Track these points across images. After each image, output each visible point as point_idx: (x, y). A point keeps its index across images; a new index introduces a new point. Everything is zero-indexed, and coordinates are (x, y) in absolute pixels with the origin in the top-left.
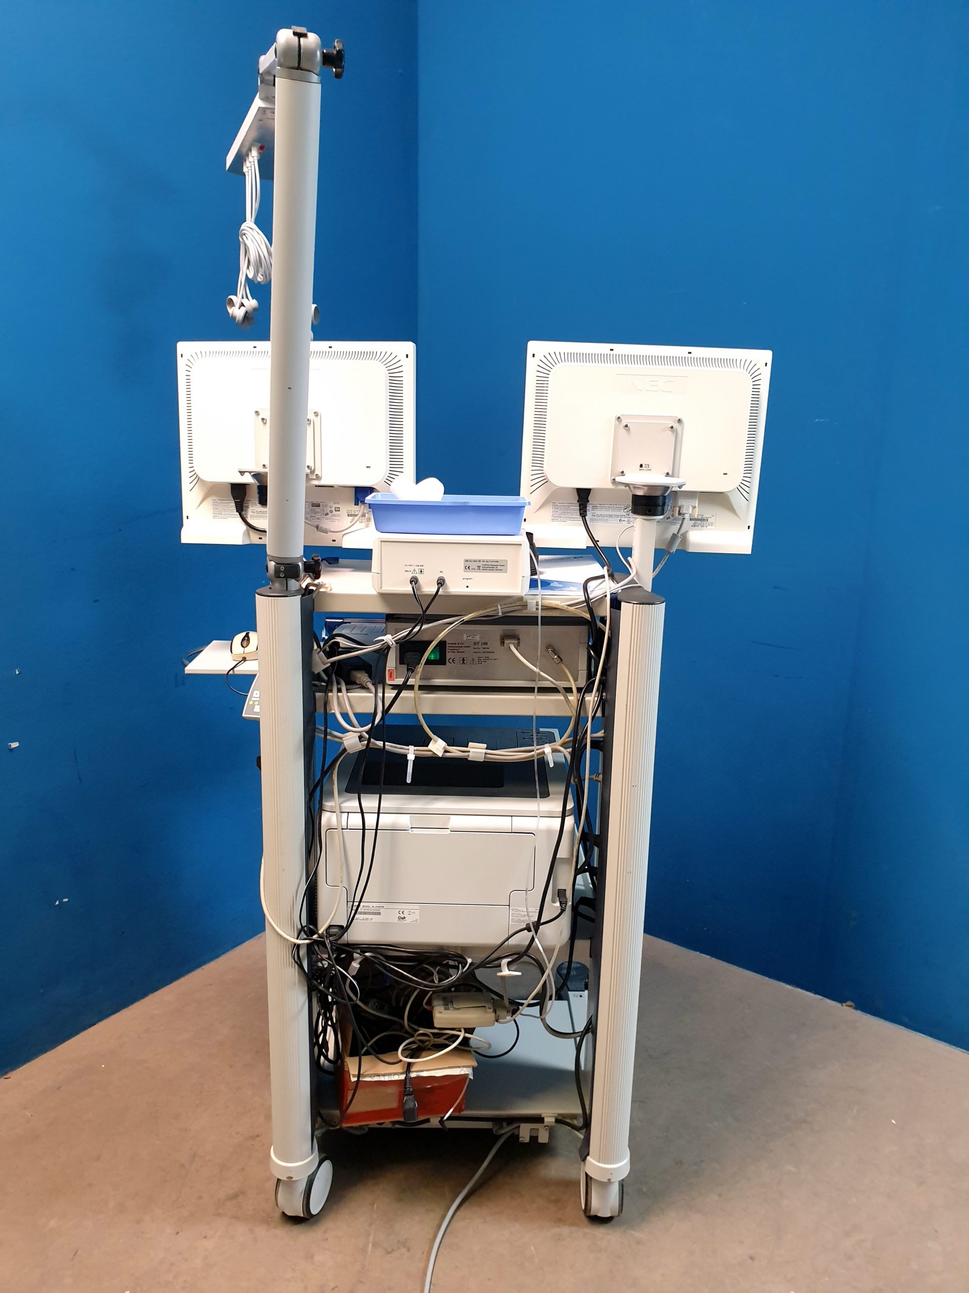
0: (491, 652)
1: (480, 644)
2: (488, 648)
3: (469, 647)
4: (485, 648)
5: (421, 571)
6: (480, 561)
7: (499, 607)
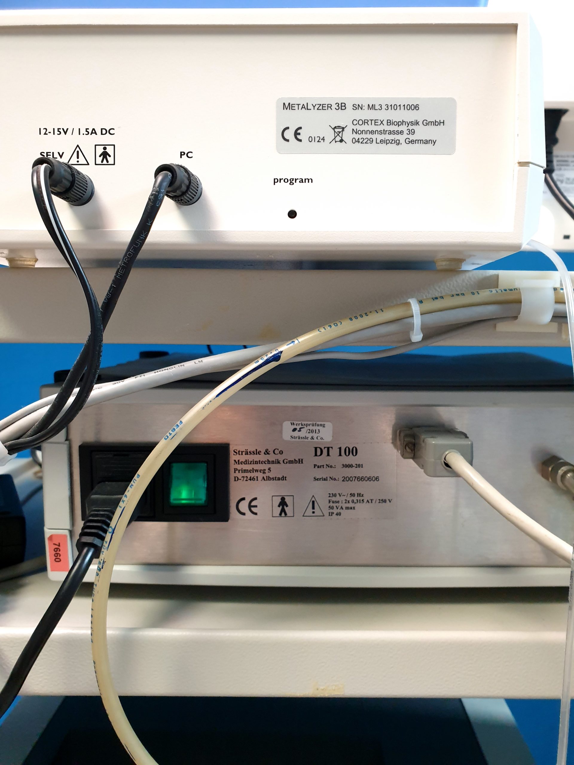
0: (369, 479)
1: (334, 452)
2: (359, 466)
3: (301, 461)
4: (351, 466)
5: (105, 155)
6: (342, 106)
7: (415, 308)
